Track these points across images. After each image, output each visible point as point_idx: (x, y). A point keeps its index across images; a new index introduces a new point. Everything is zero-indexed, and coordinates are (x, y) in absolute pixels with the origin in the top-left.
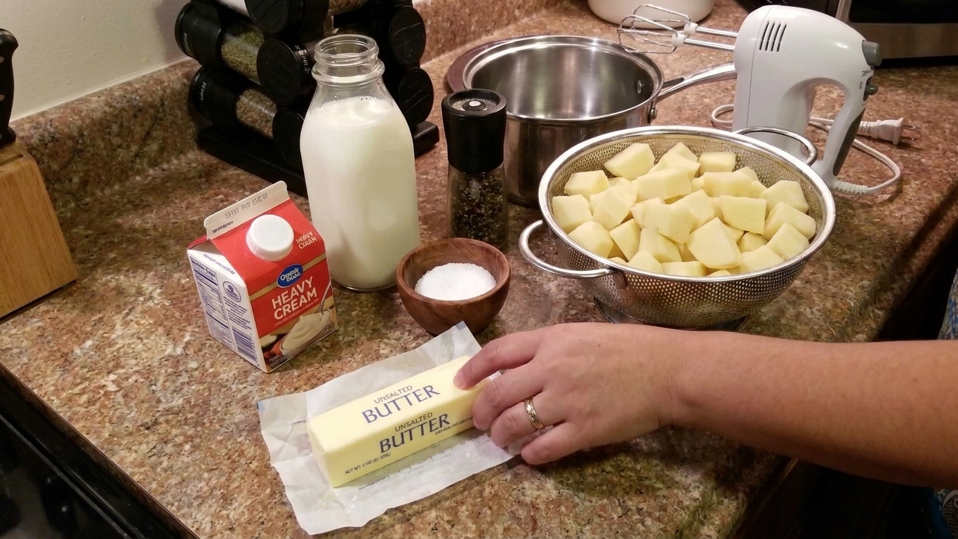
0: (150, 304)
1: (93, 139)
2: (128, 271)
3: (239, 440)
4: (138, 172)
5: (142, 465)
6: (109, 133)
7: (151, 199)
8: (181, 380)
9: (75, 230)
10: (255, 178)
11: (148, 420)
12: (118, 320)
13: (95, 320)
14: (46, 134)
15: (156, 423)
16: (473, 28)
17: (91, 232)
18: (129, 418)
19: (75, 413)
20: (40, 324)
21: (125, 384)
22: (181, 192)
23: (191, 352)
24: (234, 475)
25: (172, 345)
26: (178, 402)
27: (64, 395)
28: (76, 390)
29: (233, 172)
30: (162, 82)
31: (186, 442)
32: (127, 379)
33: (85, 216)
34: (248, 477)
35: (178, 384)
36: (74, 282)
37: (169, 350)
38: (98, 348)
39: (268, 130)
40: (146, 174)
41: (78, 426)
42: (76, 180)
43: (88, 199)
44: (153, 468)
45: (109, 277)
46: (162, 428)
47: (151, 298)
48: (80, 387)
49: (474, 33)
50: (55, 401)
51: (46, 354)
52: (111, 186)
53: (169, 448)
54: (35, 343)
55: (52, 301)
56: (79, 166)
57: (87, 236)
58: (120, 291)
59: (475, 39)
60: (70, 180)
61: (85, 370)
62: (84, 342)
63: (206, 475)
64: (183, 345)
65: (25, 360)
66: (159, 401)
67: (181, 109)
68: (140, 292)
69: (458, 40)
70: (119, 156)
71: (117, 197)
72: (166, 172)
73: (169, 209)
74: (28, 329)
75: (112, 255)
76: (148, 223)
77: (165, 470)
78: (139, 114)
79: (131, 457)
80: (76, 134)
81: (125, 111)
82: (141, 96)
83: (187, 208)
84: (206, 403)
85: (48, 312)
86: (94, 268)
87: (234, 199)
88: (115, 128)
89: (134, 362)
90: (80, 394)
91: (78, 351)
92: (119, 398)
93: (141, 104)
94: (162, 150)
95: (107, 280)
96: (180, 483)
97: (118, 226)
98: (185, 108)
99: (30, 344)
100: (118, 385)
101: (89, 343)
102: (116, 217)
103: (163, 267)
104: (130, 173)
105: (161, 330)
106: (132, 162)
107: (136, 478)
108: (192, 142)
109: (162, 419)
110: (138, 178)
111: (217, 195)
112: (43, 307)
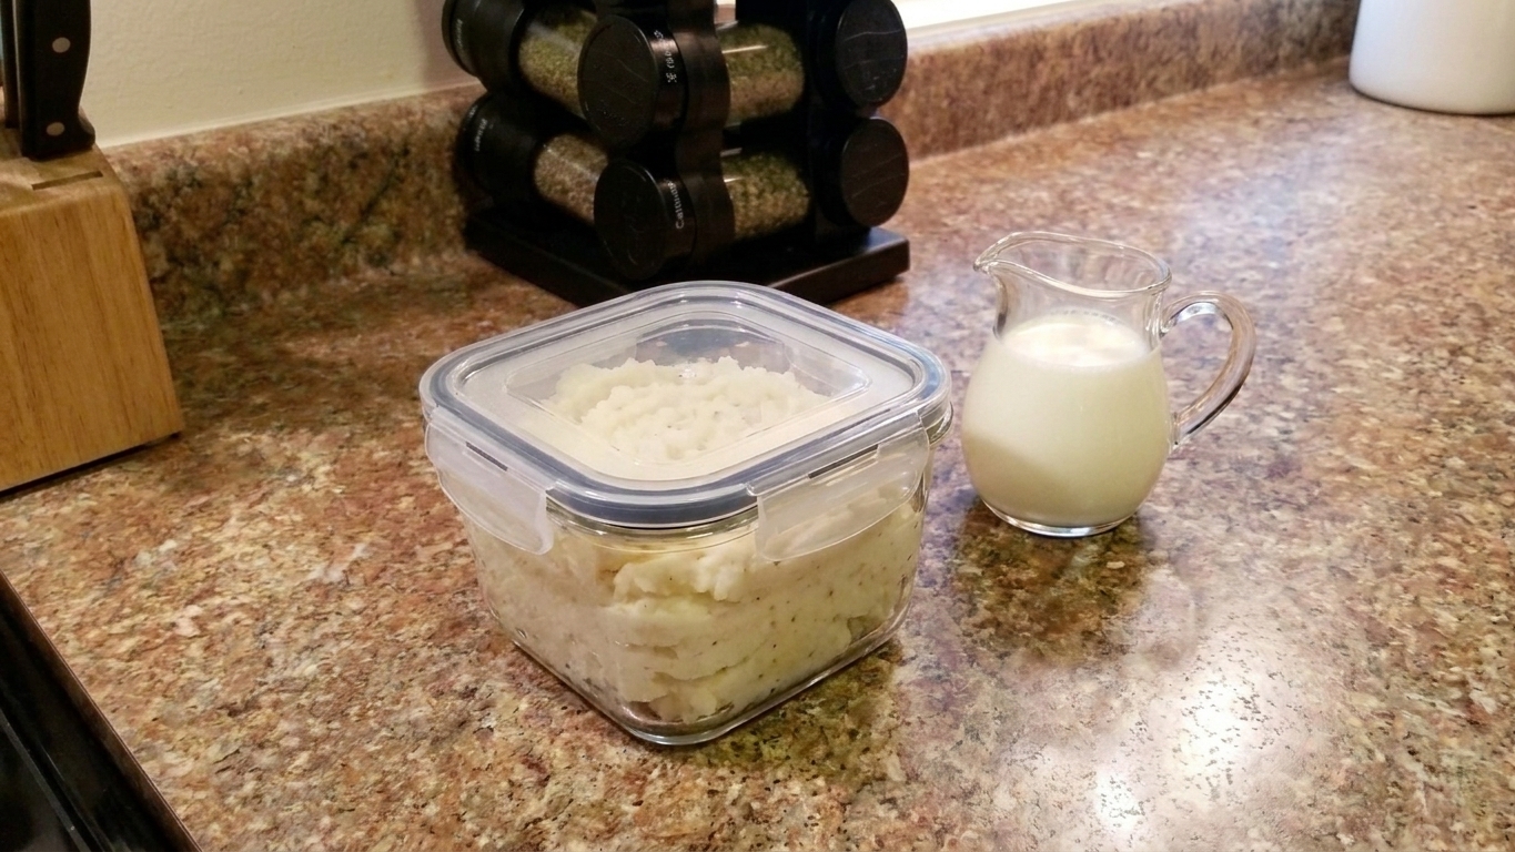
0: (306, 488)
1: (268, 193)
2: (281, 428)
3: (411, 756)
4: (347, 273)
5: (202, 784)
6: (301, 189)
7: (357, 316)
8: (325, 628)
9: (205, 354)
10: (553, 300)
11: (237, 698)
12: (237, 509)
13: (192, 507)
14: (181, 172)
15: (251, 705)
16: (990, 117)
17: (232, 359)
18: (204, 690)
19: (100, 670)
20: (93, 503)
21: (212, 626)
22: (415, 310)
23: (356, 580)
24: (384, 828)
25: (325, 564)
26: (309, 668)
27: (93, 634)
28: (117, 628)
29: (517, 288)
30: (409, 113)
31: (302, 749)
32: (222, 615)
33: (231, 334)
34: (412, 834)
35: (317, 636)
36: (175, 437)
37: (316, 573)
38: (183, 556)
39: (587, 210)
40: (360, 276)
41: (97, 696)
42: (227, 265)
43: (244, 307)
44: (222, 793)
45: (242, 435)
46: (259, 718)
47: (310, 478)
48: (127, 622)
49: (990, 126)
50: (71, 643)
51: (84, 555)
52: (294, 289)
53: (265, 759)
54: (69, 535)
55: (125, 466)
56: (233, 241)
57: (225, 365)
58: (255, 461)
59: (993, 138)
60: (216, 264)
61: (146, 593)
62: (161, 543)
63: (326, 821)
64: (345, 566)
65: (43, 562)
66: (269, 663)
67: (440, 168)
68: (291, 465)
69: (962, 133)
70: (314, 233)
71: (298, 309)
72: (396, 278)
73: (385, 335)
74: (66, 510)
75: (259, 400)
76: (340, 353)
77: (244, 801)
78: (360, 162)
79: (186, 767)
80: (236, 180)
81: (336, 153)
82: (368, 131)
83: (418, 337)
84: (364, 676)
85: (112, 484)
86: (219, 417)
87: (507, 327)
88: (312, 181)
89: (245, 586)
90: (122, 636)
91: (145, 558)
92: (195, 650)
93: (366, 146)
94: (397, 236)
95: (237, 439)
96: (268, 832)
97: (283, 353)
98: (447, 166)
99: (61, 535)
100: (202, 627)
101: (170, 544)
102: (287, 340)
103: (346, 427)
104: (331, 272)
105: (311, 535)
106: (336, 250)
107: (180, 812)
108: (452, 231)
109: (266, 700)
110: (344, 282)
111: (480, 319)
112: (106, 475)
